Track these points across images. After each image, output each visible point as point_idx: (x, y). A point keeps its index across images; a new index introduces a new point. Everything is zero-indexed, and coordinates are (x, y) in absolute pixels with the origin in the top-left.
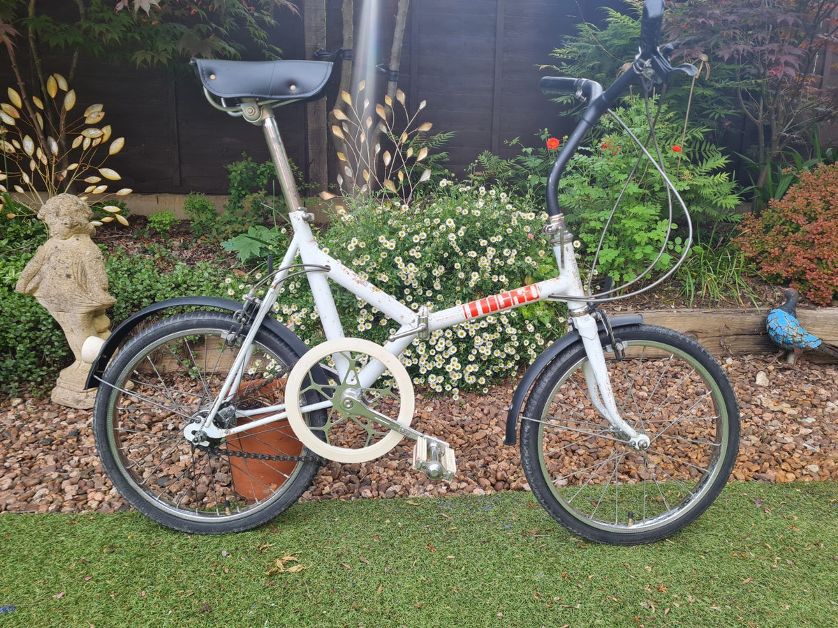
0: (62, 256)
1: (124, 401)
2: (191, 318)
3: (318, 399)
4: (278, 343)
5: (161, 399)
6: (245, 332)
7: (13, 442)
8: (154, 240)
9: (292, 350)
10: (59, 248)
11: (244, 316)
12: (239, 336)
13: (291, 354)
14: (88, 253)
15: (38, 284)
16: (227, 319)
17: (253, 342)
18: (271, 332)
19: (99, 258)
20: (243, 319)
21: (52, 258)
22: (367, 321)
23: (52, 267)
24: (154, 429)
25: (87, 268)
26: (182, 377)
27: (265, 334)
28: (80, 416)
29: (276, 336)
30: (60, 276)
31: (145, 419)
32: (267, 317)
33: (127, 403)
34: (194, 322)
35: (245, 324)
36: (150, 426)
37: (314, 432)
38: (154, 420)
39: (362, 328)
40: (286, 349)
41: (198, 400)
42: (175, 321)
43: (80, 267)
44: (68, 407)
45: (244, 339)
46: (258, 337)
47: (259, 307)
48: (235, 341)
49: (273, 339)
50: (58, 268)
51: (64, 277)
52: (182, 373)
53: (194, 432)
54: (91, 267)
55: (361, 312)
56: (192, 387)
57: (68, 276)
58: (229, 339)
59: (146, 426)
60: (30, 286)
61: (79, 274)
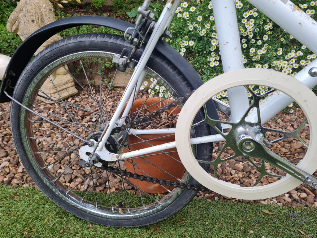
0: (29, 8)
1: (71, 100)
2: (84, 39)
3: (206, 131)
4: (171, 70)
5: (91, 100)
6: (137, 57)
7: (6, 122)
8: (95, 13)
9: (185, 79)
10: (28, 2)
11: (137, 36)
12: (131, 61)
13: (184, 83)
14: (44, 6)
15: (18, 26)
16: (119, 42)
17: (145, 69)
18: (164, 58)
19: (51, 10)
20: (136, 40)
21: (24, 9)
22: (215, 60)
23: (24, 15)
24: (85, 120)
25: (44, 17)
26: (104, 88)
27: (158, 60)
28: (47, 107)
29: (169, 63)
30: (28, 21)
31: (80, 113)
32: (160, 42)
33: (73, 101)
34: (87, 43)
35: (137, 47)
36: (83, 117)
37: (202, 165)
38: (85, 114)
39: (212, 64)
40: (178, 78)
41: (111, 103)
42: (69, 42)
43: (40, 16)
44: (42, 102)
45: (136, 64)
46: (150, 64)
47: (153, 28)
48: (126, 65)
49: (166, 66)
50: (27, 16)
51: (30, 21)
52: (104, 86)
53: (88, 154)
54: (46, 16)
55: (212, 54)
56: (109, 94)
57: (33, 21)
58: (120, 64)
59: (80, 118)
60: (14, 28)
61: (40, 21)
